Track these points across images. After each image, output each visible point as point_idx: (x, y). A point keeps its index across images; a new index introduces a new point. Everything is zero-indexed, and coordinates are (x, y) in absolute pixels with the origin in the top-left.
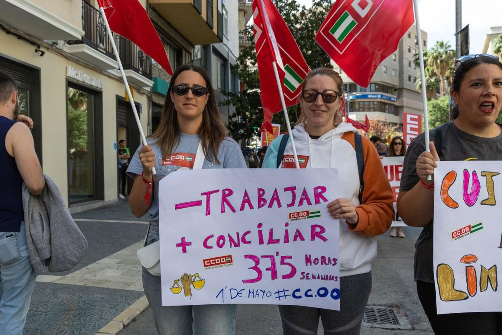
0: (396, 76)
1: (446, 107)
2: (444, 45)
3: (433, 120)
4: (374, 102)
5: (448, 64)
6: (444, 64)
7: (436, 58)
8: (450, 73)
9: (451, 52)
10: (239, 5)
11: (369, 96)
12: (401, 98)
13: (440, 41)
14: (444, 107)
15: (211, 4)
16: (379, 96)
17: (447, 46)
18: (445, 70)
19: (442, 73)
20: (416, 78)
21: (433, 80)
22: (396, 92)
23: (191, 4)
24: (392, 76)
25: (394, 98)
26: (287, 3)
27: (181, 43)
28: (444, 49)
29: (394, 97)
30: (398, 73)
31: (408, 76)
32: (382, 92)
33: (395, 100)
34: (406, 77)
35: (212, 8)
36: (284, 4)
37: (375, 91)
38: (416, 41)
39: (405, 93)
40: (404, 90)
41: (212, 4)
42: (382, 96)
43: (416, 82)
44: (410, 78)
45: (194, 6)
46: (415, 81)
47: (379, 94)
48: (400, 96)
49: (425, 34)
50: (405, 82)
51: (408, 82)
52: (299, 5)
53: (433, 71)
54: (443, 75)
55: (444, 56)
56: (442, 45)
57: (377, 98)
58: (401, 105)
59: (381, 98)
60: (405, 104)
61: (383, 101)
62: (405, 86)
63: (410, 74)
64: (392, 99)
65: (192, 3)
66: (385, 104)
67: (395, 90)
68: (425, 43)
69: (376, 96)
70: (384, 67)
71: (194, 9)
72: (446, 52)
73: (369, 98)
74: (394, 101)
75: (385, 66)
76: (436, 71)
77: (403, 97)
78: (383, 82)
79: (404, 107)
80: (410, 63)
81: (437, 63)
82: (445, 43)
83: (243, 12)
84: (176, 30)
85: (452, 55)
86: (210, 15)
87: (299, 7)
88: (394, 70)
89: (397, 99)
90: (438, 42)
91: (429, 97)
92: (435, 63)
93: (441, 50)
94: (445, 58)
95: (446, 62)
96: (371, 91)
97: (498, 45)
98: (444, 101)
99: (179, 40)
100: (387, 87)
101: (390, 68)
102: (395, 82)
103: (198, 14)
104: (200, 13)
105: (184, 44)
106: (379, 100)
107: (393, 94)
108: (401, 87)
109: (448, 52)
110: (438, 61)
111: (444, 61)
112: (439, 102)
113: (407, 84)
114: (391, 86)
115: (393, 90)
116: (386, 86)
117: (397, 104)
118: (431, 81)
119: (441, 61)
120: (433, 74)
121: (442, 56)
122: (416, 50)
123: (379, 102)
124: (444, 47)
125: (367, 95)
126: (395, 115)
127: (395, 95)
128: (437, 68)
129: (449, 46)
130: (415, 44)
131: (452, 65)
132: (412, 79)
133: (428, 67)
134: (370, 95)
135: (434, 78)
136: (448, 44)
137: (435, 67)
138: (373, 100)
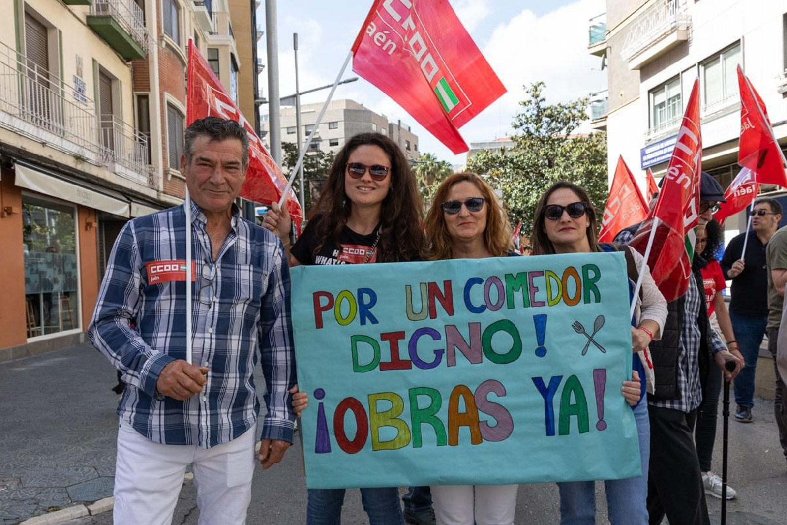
2: (431, 157)
5: (435, 176)
6: (431, 175)
7: (423, 170)
9: (437, 165)
13: (427, 153)
17: (433, 158)
19: (430, 185)
28: (431, 161)
38: (406, 145)
49: (416, 138)
55: (430, 168)
56: (429, 157)
68: (416, 149)
72: (432, 165)
76: (423, 181)
81: (424, 174)
82: (431, 154)
93: (428, 163)
95: (432, 174)
109: (434, 164)
110: (426, 172)
119: (428, 173)
121: (428, 169)
124: (431, 159)
128: (425, 179)
129: (435, 158)
130: (405, 148)
131: (439, 175)
135: (422, 188)
136: (435, 156)
137: (422, 178)
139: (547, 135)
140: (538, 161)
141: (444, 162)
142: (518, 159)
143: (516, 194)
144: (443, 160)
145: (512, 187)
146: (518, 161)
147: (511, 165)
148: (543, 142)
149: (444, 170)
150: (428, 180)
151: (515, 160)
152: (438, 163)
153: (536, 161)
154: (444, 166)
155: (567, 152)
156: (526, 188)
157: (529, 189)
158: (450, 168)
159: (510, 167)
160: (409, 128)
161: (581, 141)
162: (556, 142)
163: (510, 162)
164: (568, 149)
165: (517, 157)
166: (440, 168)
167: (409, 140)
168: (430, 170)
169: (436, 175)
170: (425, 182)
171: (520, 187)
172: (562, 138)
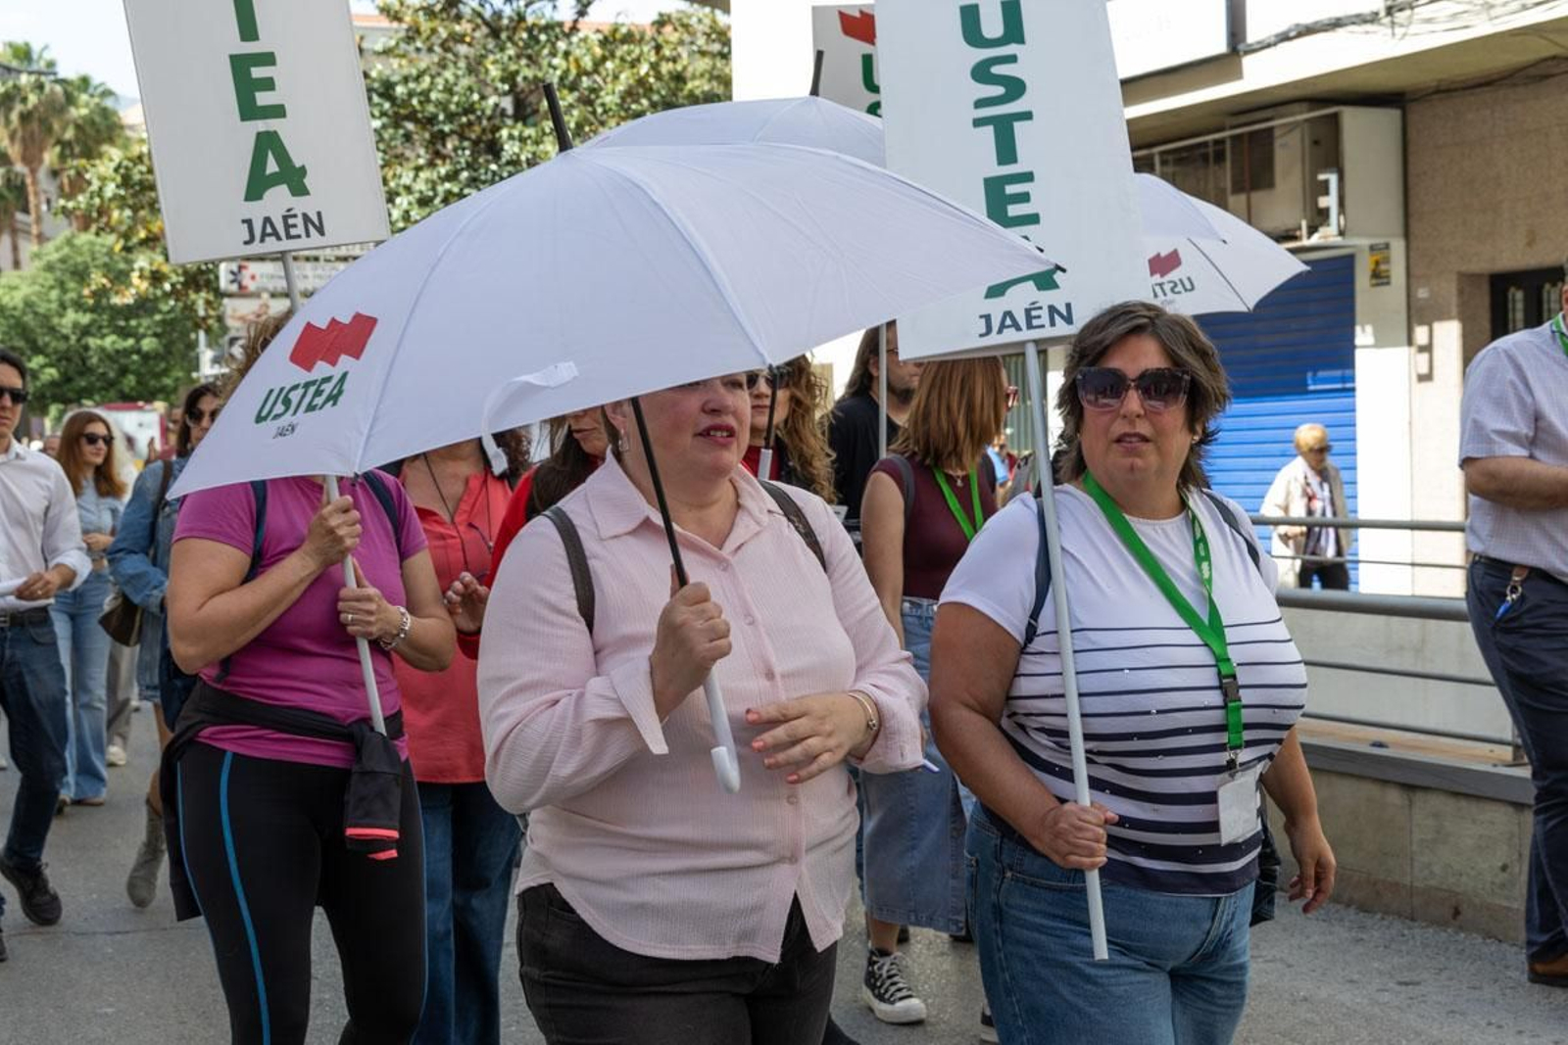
139: (508, 11)
140: (483, 97)
141: (85, 81)
142: (412, 85)
143: (407, 212)
144: (83, 72)
145: (392, 184)
146: (411, 94)
147: (387, 105)
148: (495, 32)
149: (84, 111)
150: (23, 140)
151: (400, 90)
152: (62, 82)
153: (476, 97)
155: (582, 72)
156: (441, 189)
157: (449, 193)
158: (109, 103)
159: (383, 114)
161: (628, 38)
162: (543, 37)
163: (381, 95)
164: (587, 63)
165: (406, 80)
166: (70, 99)
168: (30, 105)
169: (56, 126)
171: (421, 186)
172: (560, 25)
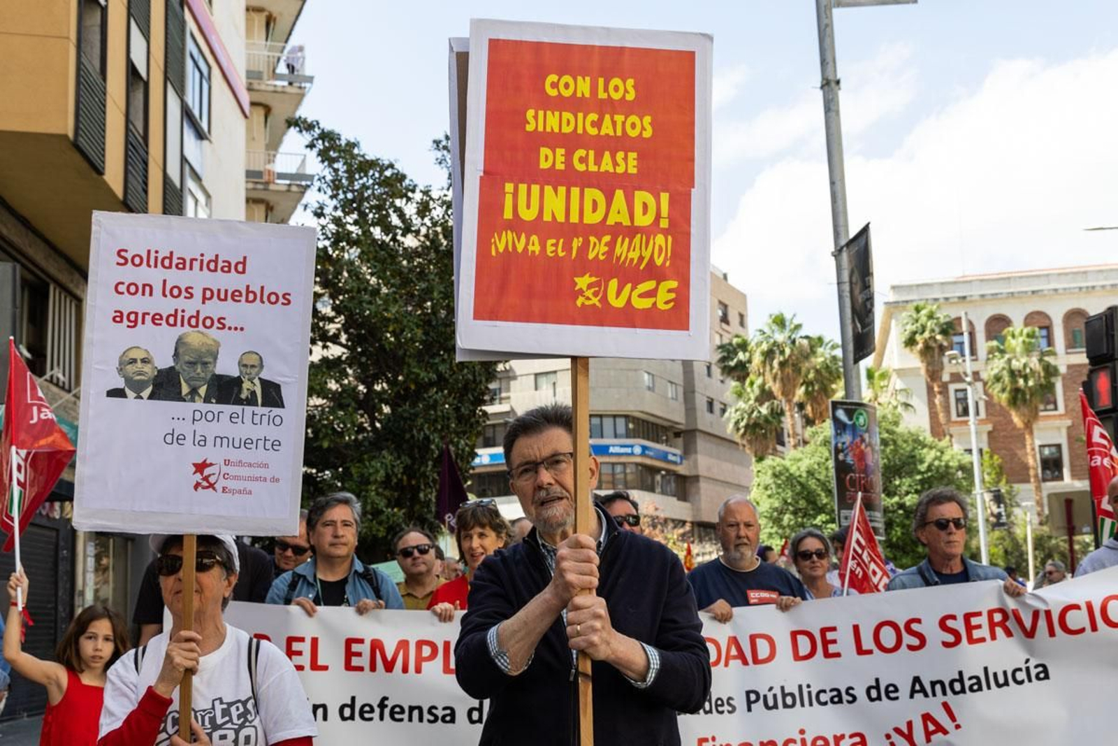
0: (676, 399)
1: (804, 475)
2: (787, 324)
3: (776, 509)
4: (624, 464)
5: (800, 370)
6: (789, 370)
7: (769, 355)
8: (807, 393)
9: (805, 342)
10: (251, 186)
11: (612, 450)
12: (693, 456)
13: (776, 312)
14: (800, 476)
15: (142, 152)
16: (638, 450)
17: (793, 326)
18: (795, 387)
19: (788, 393)
20: (725, 405)
21: (764, 410)
22: (680, 441)
23: (65, 137)
24: (666, 398)
25: (674, 455)
26: (379, 178)
27: (43, 263)
28: (787, 334)
29: (674, 452)
30: (681, 390)
31: (706, 399)
32: (644, 438)
33: (678, 460)
34: (701, 403)
35: (146, 163)
36: (371, 181)
37: (628, 436)
38: (720, 313)
39: (701, 443)
40: (698, 434)
41: (147, 153)
42: (644, 448)
43: (727, 414)
44: (710, 404)
45: (76, 146)
46: (724, 411)
47: (638, 444)
48: (688, 451)
49: (741, 298)
50: (699, 414)
51: (708, 415)
52: (415, 186)
53: (762, 387)
54: (791, 397)
55: (788, 351)
56: (780, 322)
57: (632, 454)
58: (693, 473)
59: (643, 454)
60: (702, 471)
61: (648, 462)
62: (700, 427)
63: (712, 396)
64: (671, 457)
65: (71, 135)
66: (653, 470)
67: (677, 435)
68: (742, 320)
69: (629, 450)
70: (646, 376)
71: (77, 157)
72: (794, 342)
73: (612, 454)
74: (675, 463)
75: (649, 373)
76: (771, 386)
77: (696, 452)
78: (647, 414)
79: (701, 479)
80: (709, 368)
81: (771, 366)
82: (788, 316)
83: (262, 208)
84: (25, 223)
85: (809, 351)
86: (136, 184)
87: (413, 191)
88: (671, 383)
89: (682, 458)
90: (771, 316)
91: (759, 454)
92: (768, 368)
93: (780, 337)
94: (790, 356)
95: (793, 365)
96: (616, 436)
97: (910, 328)
98: (800, 460)
99: (38, 254)
100: (657, 425)
101: (662, 378)
102: (676, 414)
103: (95, 175)
104: (100, 172)
105: (53, 267)
106: (639, 460)
107: (671, 446)
108: (690, 428)
109: (798, 341)
110: (776, 363)
111: (790, 362)
112: (787, 463)
113: (705, 421)
114: (665, 424)
115: (671, 434)
116: (653, 424)
117: (681, 470)
118: (759, 412)
119: (782, 364)
120: (765, 395)
121: (782, 352)
122: (721, 336)
123: (637, 464)
124: (788, 329)
125: (607, 447)
126: (679, 499)
127: (675, 447)
128: (775, 379)
129: (798, 327)
130: (718, 320)
132: (717, 407)
133: (752, 377)
134: (613, 446)
135: (767, 404)
136: (796, 322)
137: (769, 377)
138: (623, 459)
154: (820, 350)
160: (725, 277)
167: (727, 302)
170: (776, 388)
